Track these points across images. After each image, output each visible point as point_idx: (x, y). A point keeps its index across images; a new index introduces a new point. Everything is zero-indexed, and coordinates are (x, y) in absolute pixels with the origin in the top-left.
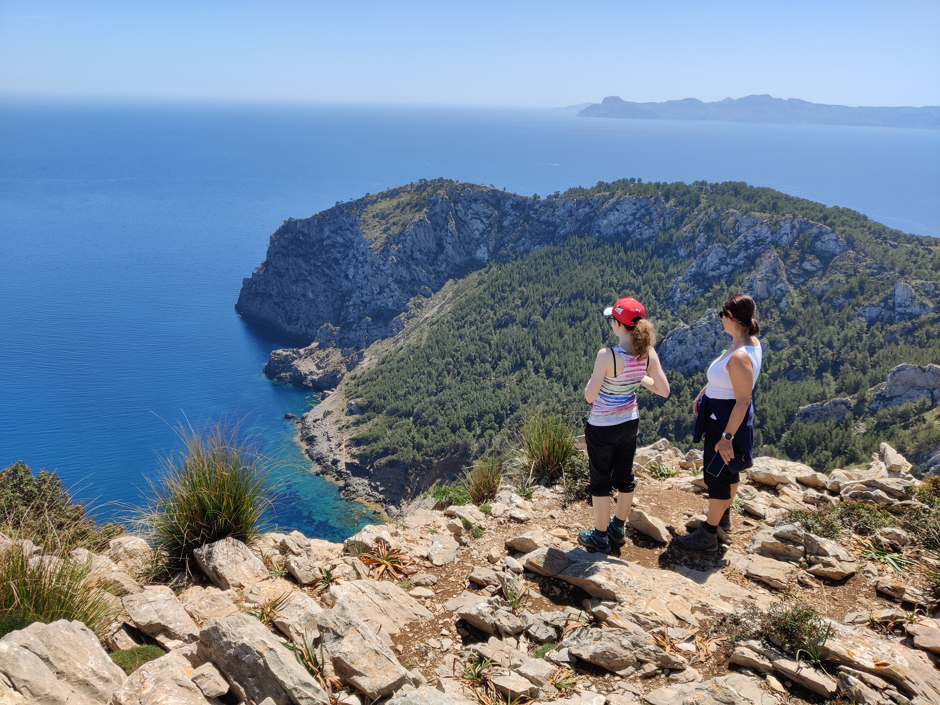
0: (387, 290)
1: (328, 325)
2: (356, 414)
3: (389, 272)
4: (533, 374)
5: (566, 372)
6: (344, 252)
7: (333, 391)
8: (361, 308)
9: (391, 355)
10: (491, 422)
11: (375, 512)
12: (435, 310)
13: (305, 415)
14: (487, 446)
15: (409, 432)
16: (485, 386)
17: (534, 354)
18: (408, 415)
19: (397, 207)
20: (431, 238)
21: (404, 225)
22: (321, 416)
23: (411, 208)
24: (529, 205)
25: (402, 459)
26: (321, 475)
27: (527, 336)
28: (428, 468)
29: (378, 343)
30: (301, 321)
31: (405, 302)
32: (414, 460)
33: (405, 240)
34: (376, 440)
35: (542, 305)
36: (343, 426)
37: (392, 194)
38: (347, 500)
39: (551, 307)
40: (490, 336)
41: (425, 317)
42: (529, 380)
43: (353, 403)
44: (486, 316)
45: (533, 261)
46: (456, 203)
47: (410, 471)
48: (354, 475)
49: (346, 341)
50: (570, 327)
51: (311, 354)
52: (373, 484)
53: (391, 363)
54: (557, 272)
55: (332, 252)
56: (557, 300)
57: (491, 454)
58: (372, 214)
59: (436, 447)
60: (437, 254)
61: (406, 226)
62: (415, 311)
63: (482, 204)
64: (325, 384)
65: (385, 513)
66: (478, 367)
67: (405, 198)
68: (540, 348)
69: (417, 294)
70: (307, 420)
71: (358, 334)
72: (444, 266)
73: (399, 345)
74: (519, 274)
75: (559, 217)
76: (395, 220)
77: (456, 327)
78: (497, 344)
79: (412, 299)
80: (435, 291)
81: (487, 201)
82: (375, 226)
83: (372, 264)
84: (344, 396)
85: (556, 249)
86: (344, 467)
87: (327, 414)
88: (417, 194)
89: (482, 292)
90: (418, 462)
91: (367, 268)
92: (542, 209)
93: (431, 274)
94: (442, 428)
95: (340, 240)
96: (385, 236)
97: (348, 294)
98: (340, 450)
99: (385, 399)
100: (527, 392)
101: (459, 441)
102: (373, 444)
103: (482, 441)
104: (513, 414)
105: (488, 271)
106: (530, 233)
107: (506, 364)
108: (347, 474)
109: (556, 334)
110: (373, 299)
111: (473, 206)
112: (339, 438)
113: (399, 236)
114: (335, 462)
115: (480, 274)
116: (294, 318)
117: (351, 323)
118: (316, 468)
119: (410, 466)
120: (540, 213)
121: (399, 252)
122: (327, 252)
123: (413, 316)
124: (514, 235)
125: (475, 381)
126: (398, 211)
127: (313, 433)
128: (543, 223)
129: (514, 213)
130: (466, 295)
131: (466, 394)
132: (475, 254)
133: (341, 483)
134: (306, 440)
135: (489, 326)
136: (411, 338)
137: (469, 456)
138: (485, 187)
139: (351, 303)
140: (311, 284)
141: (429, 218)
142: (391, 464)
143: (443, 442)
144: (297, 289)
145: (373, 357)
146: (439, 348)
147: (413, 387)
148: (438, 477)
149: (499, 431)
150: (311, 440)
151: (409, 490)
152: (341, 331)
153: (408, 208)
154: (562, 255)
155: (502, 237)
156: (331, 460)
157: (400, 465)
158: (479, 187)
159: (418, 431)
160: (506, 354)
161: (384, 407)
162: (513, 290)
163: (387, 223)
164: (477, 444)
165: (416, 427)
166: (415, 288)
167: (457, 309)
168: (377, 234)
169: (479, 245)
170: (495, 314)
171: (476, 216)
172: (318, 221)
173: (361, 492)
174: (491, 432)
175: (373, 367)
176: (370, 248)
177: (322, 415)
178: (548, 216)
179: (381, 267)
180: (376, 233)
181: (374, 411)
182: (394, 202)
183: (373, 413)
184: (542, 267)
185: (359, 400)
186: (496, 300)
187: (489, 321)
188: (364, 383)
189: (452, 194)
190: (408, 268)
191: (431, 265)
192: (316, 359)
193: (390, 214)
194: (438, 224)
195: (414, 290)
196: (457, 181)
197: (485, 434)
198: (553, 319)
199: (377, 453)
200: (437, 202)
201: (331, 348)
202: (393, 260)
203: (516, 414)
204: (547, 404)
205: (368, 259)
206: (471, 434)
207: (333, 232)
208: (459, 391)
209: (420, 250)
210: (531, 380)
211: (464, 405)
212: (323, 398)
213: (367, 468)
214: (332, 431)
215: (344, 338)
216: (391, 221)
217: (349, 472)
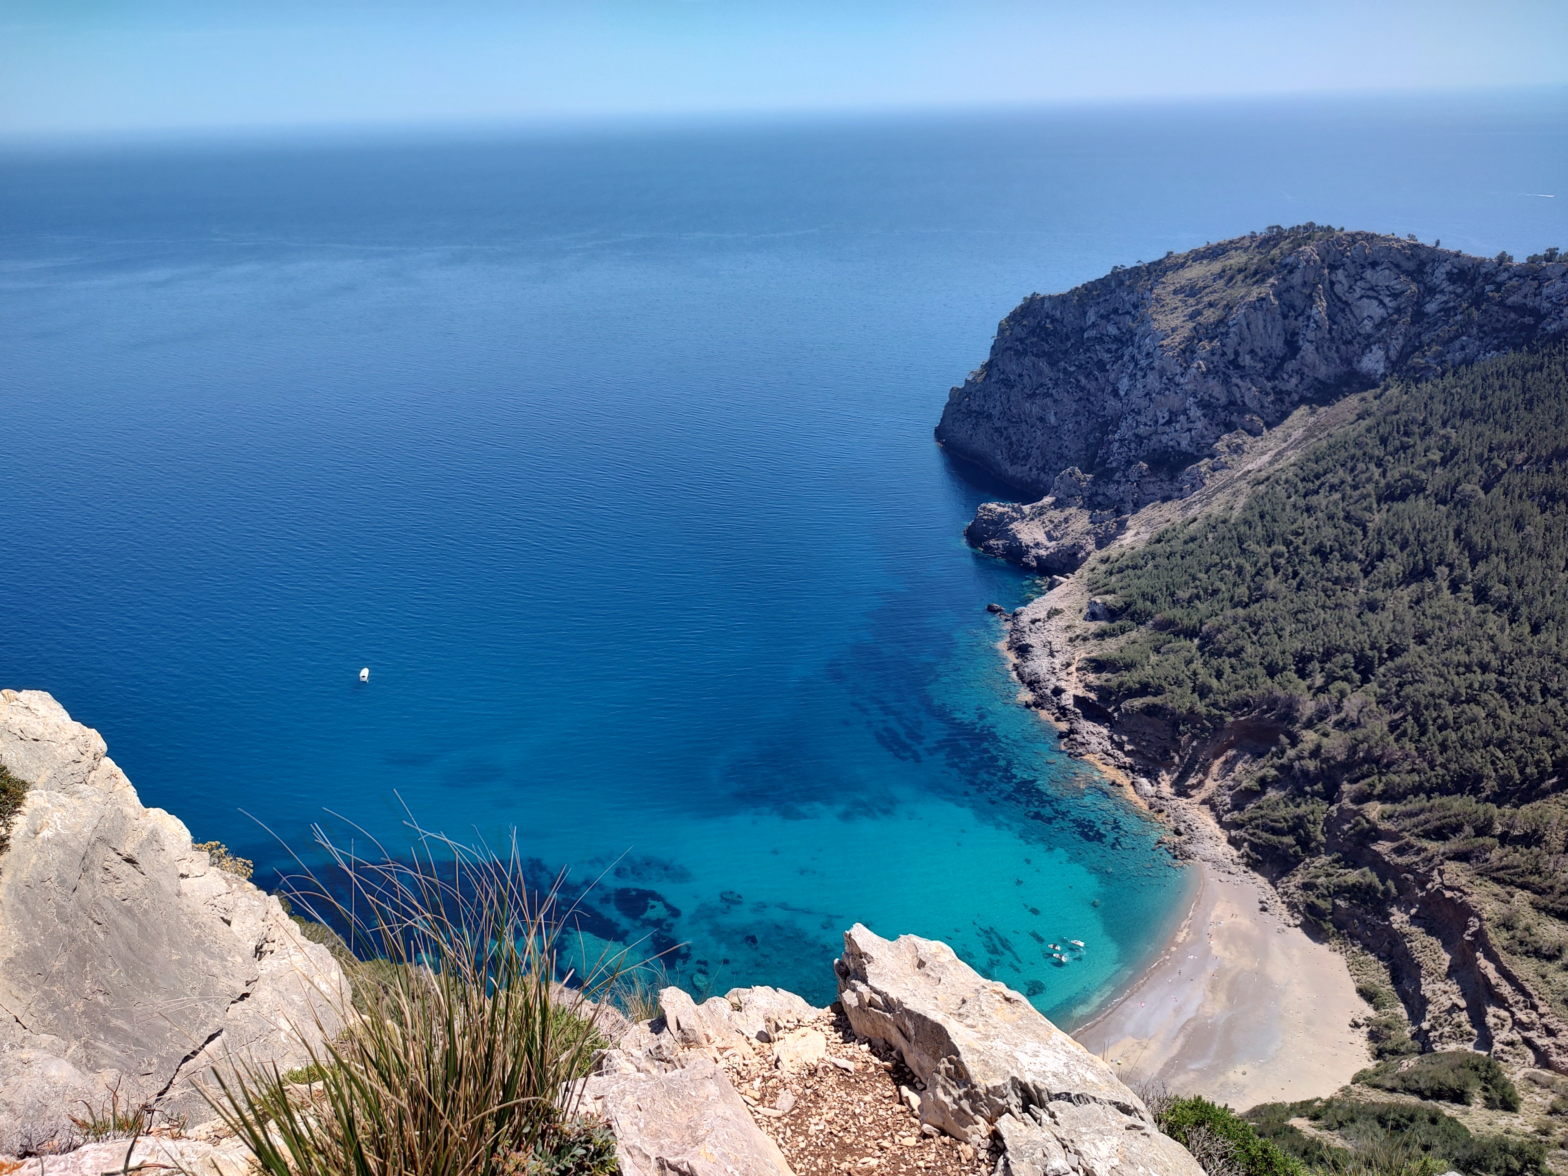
0: (1182, 418)
1: (1073, 470)
2: (1100, 620)
3: (1190, 387)
4: (1446, 593)
5: (1518, 597)
6: (1117, 350)
7: (1068, 578)
8: (1133, 445)
9: (1174, 530)
10: (1347, 667)
11: (1113, 783)
12: (1266, 458)
13: (1019, 609)
14: (1332, 709)
15: (1189, 662)
16: (1343, 601)
17: (1455, 556)
18: (1190, 633)
19: (1220, 276)
20: (1276, 331)
21: (1229, 307)
22: (1043, 615)
23: (1246, 277)
24: (1486, 274)
25: (1170, 705)
26: (1033, 708)
27: (1444, 522)
28: (1215, 729)
29: (1154, 507)
30: (1032, 460)
31: (1211, 441)
32: (1191, 711)
33: (1227, 333)
34: (1129, 666)
35: (1486, 465)
36: (1078, 636)
37: (1214, 253)
38: (1070, 755)
39: (1504, 471)
40: (1367, 515)
41: (1246, 469)
42: (1435, 603)
43: (1098, 601)
44: (1364, 477)
45: (1480, 381)
46: (1333, 268)
47: (1181, 728)
48: (1087, 717)
49: (1100, 498)
50: (1543, 512)
51: (1040, 514)
52: (1115, 737)
53: (1172, 543)
54: (1529, 405)
55: (1096, 351)
56: (1519, 457)
57: (1339, 724)
58: (1173, 288)
59: (1234, 696)
60: (1283, 360)
61: (1231, 308)
62: (1228, 459)
63: (1387, 272)
64: (1057, 565)
65: (1131, 788)
66: (1335, 568)
67: (1237, 259)
68: (1469, 546)
69: (1236, 429)
70: (1022, 618)
71: (1121, 489)
72: (1294, 381)
73: (1190, 514)
74: (1445, 403)
75: (1548, 297)
76: (1212, 298)
77: (1302, 491)
78: (1380, 530)
79: (1226, 436)
80: (1269, 426)
81: (1398, 266)
82: (1176, 308)
83: (1162, 373)
84: (1086, 588)
85: (1534, 360)
86: (1071, 701)
87: (1054, 613)
88: (1261, 253)
89: (1364, 432)
90: (1199, 715)
91: (1153, 381)
92: (1514, 282)
93: (1267, 394)
94: (1249, 665)
95: (1112, 330)
96: (1191, 325)
97: (1115, 421)
98: (1068, 674)
99: (1153, 601)
100: (1429, 624)
101: (1279, 693)
102: (1124, 673)
103: (1324, 699)
104: (1392, 660)
105: (1381, 395)
106: (1480, 327)
107: (1393, 568)
108: (1075, 714)
109: (1508, 522)
110: (1156, 432)
111: (1368, 274)
112: (1068, 654)
113: (1217, 326)
114: (1058, 692)
115: (1363, 399)
116: (1021, 455)
117: (1112, 469)
118: (1027, 696)
119: (1184, 720)
120: (1507, 290)
121: (1213, 354)
122: (1088, 350)
123: (1224, 466)
124: (1444, 331)
125: (1325, 591)
126: (1221, 283)
127: (1029, 640)
128: (1513, 308)
129: (1451, 288)
130: (1330, 435)
131: (1304, 612)
132: (1359, 362)
133: (1064, 726)
134: (1017, 649)
135: (1369, 495)
136: (1215, 504)
137: (1294, 721)
138: (1398, 240)
139: (1117, 436)
140: (1055, 401)
141: (1278, 295)
142: (1151, 711)
143: (1248, 690)
144: (1032, 408)
145: (1143, 529)
146: (1264, 526)
147: (1207, 589)
148: (1231, 746)
149: (1359, 687)
150: (1023, 651)
151: (1177, 759)
152: (1094, 483)
153: (1240, 277)
154: (1545, 372)
155: (1420, 334)
156: (1052, 687)
157: (1165, 715)
158: (1385, 239)
159: (1205, 664)
160: (1396, 550)
161: (1150, 615)
162: (1428, 432)
163: (1198, 304)
164: (1313, 703)
165: (1202, 656)
166: (1235, 418)
167: (1308, 460)
168: (1178, 322)
169: (1368, 346)
170: (1384, 474)
171: (1371, 293)
172: (1080, 298)
173: (1094, 746)
174: (1345, 685)
175: (1140, 547)
176: (1162, 346)
177: (1045, 613)
178: (1525, 296)
179: (1177, 379)
180: (1176, 319)
181: (1133, 620)
182: (1216, 267)
183: (1130, 623)
184: (1498, 393)
185: (1109, 598)
186: (1390, 448)
187: (1370, 487)
188: (1121, 570)
189: (1328, 252)
190: (1226, 381)
191: (1268, 379)
192: (1047, 523)
193: (1205, 288)
194: (1292, 307)
195: (1230, 421)
196: (1342, 229)
197: (1330, 687)
198: (1506, 494)
199: (1129, 689)
200: (1296, 267)
201: (1075, 508)
202: (1199, 367)
203: (1398, 661)
204: (1468, 652)
205: (1156, 364)
206: (1303, 684)
207: (1102, 317)
208: (1291, 606)
209: (1252, 351)
210: (1440, 603)
211: (1298, 632)
212: (1051, 587)
213: (1110, 710)
214: (1059, 641)
215: (1096, 494)
216: (1206, 299)
217: (1078, 711)
